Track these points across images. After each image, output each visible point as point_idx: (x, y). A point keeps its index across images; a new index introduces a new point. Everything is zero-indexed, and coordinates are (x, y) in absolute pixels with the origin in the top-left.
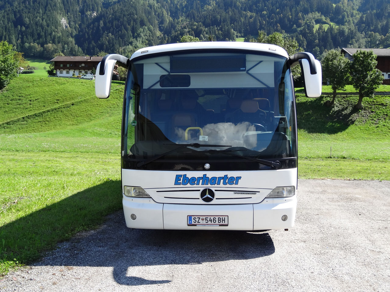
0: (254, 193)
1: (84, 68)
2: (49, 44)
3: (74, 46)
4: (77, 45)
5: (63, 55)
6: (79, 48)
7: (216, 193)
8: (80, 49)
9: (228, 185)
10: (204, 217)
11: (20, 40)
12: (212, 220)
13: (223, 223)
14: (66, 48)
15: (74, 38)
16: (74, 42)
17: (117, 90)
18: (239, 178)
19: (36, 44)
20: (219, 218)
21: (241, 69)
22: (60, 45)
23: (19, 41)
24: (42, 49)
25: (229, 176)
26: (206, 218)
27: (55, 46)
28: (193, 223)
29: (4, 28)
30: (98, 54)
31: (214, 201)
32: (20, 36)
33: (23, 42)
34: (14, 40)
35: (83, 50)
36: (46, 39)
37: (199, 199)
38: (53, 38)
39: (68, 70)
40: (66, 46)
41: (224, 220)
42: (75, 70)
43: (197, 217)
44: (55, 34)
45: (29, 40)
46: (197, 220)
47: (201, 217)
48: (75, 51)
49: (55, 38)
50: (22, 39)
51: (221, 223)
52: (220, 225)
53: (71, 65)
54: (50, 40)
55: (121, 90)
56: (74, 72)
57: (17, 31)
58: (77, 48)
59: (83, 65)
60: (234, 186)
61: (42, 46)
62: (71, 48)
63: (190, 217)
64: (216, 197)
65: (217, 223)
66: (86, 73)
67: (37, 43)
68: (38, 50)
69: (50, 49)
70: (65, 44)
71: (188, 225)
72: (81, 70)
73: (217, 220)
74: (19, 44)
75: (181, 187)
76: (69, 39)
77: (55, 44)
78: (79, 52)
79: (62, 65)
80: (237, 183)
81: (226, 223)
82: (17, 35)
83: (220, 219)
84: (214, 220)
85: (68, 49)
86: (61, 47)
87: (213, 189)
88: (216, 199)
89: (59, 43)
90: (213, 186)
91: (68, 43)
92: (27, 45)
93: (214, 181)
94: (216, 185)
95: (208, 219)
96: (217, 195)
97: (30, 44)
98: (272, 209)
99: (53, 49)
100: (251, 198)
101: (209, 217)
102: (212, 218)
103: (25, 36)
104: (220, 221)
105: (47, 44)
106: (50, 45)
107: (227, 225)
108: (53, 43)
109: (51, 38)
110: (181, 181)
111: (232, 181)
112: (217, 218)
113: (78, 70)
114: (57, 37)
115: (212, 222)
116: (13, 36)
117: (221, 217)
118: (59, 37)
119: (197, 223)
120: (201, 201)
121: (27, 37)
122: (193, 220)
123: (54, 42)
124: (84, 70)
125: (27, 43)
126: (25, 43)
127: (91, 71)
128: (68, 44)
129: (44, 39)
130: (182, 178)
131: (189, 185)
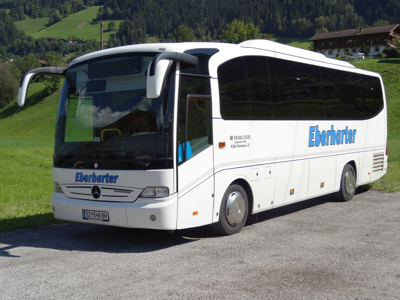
0: (129, 191)
1: (351, 45)
2: (320, 17)
3: (353, 14)
4: (356, 14)
5: (327, 31)
6: (360, 16)
7: (101, 190)
8: (361, 18)
9: (109, 184)
10: (93, 212)
11: (286, 16)
12: (98, 215)
13: (106, 219)
14: (342, 20)
15: (354, 4)
16: (353, 10)
17: (385, 72)
18: (117, 177)
19: (305, 20)
20: (102, 213)
21: (136, 71)
22: (334, 16)
23: (285, 19)
24: (312, 24)
25: (110, 175)
26: (94, 213)
27: (328, 19)
28: (86, 217)
29: (268, 4)
30: (374, 24)
31: (101, 198)
32: (286, 12)
33: (289, 19)
34: (279, 18)
35: (365, 18)
36: (317, 11)
37: (91, 195)
38: (325, 8)
39: (331, 50)
40: (342, 16)
41: (106, 216)
42: (340, 49)
43: (88, 212)
44: (328, 3)
45: (296, 16)
46: (89, 214)
47: (91, 212)
48: (354, 22)
49: (328, 8)
50: (288, 15)
51: (104, 219)
52: (104, 220)
53: (335, 43)
54: (322, 12)
55: (391, 72)
56: (339, 51)
57: (283, 6)
58: (357, 17)
59: (350, 41)
60: (113, 184)
61: (312, 20)
62: (349, 19)
63: (84, 211)
64: (102, 194)
65: (101, 218)
66: (354, 51)
67: (306, 18)
68: (307, 26)
69: (321, 23)
70: (340, 14)
71: (83, 218)
72: (347, 49)
73: (101, 215)
74: (284, 22)
75: (79, 184)
76: (347, 6)
77: (328, 16)
78: (360, 22)
79: (323, 45)
80: (115, 182)
81: (107, 219)
82: (282, 11)
83: (103, 215)
84: (99, 215)
85: (345, 20)
86: (336, 18)
87: (100, 187)
88: (103, 196)
89: (333, 13)
90: (99, 183)
91: (345, 12)
92: (294, 21)
93: (100, 179)
94: (101, 183)
95: (95, 214)
96: (103, 192)
97: (297, 20)
98: (141, 208)
99: (325, 22)
100: (127, 196)
101: (96, 212)
102: (98, 213)
103: (292, 11)
104: (103, 217)
105: (318, 17)
106: (322, 18)
107: (108, 221)
108: (325, 14)
109: (323, 8)
110: (79, 179)
111: (113, 179)
112: (101, 213)
113: (344, 49)
114: (331, 6)
115: (98, 217)
116: (278, 13)
117: (104, 213)
118: (334, 6)
119: (88, 217)
120: (92, 198)
121: (294, 12)
122: (86, 215)
123: (327, 14)
124: (352, 48)
125: (295, 19)
126: (292, 19)
127: (361, 47)
128: (344, 14)
129: (315, 11)
130: (79, 176)
131: (84, 182)
